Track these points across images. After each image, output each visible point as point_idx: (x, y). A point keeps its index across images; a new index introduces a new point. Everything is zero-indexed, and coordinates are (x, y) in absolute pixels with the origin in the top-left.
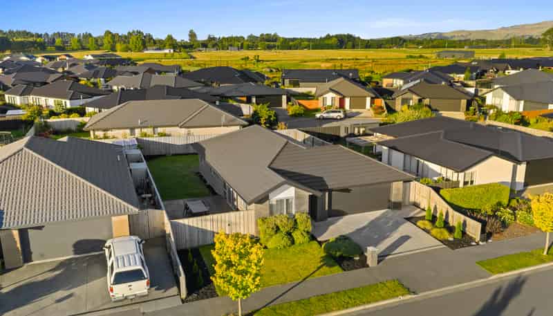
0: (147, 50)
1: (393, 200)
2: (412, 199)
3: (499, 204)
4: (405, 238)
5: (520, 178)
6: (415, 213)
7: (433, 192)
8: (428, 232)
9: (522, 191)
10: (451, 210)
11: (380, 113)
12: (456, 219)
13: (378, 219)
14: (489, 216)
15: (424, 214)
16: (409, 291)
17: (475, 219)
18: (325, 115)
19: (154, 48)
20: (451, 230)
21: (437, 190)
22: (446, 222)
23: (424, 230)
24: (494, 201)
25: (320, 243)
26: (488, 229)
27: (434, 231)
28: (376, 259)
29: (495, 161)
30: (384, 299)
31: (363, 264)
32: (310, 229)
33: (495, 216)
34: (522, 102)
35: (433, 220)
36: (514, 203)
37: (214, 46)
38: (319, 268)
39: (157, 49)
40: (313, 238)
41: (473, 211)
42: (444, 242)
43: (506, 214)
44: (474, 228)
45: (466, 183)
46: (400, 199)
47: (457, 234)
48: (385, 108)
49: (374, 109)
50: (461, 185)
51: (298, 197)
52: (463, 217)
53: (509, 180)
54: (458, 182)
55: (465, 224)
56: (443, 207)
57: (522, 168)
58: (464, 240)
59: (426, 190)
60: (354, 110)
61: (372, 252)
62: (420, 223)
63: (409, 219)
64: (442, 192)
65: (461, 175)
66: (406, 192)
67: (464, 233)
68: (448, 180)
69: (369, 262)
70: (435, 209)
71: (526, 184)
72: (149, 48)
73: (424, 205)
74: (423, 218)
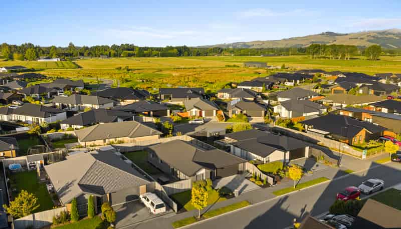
0: (39, 59)
1: (240, 170)
2: (246, 169)
3: (279, 169)
4: (246, 186)
5: (288, 157)
6: (248, 175)
7: (254, 166)
8: (254, 183)
9: (288, 163)
10: (262, 174)
11: (222, 120)
12: (264, 177)
13: (235, 178)
14: (276, 175)
15: (251, 175)
16: (251, 204)
17: (271, 176)
18: (194, 122)
19: (45, 57)
20: (262, 181)
21: (256, 165)
22: (260, 178)
23: (253, 182)
24: (277, 169)
25: (216, 190)
26: (275, 180)
27: (256, 182)
28: (238, 194)
29: (277, 152)
30: (243, 207)
31: (233, 196)
32: (211, 184)
33: (278, 174)
34: (291, 112)
35: (255, 178)
36: (285, 168)
37: (89, 54)
38: (218, 199)
39: (46, 58)
40: (213, 188)
41: (270, 173)
42: (260, 186)
43: (282, 174)
44: (270, 180)
45: (266, 162)
46: (242, 170)
47: (265, 183)
48: (224, 117)
49: (218, 117)
50: (265, 162)
51: (206, 173)
52: (266, 176)
53: (283, 158)
54: (264, 161)
55: (267, 179)
56: (259, 173)
57: (288, 154)
58: (267, 185)
59: (251, 165)
60: (208, 117)
61: (236, 192)
62: (251, 179)
63: (246, 178)
64: (258, 166)
65: (265, 159)
66: (244, 167)
67: (267, 182)
68: (259, 160)
69: (235, 195)
70: (256, 173)
71: (290, 160)
72: (40, 57)
73: (251, 171)
74: (251, 177)
